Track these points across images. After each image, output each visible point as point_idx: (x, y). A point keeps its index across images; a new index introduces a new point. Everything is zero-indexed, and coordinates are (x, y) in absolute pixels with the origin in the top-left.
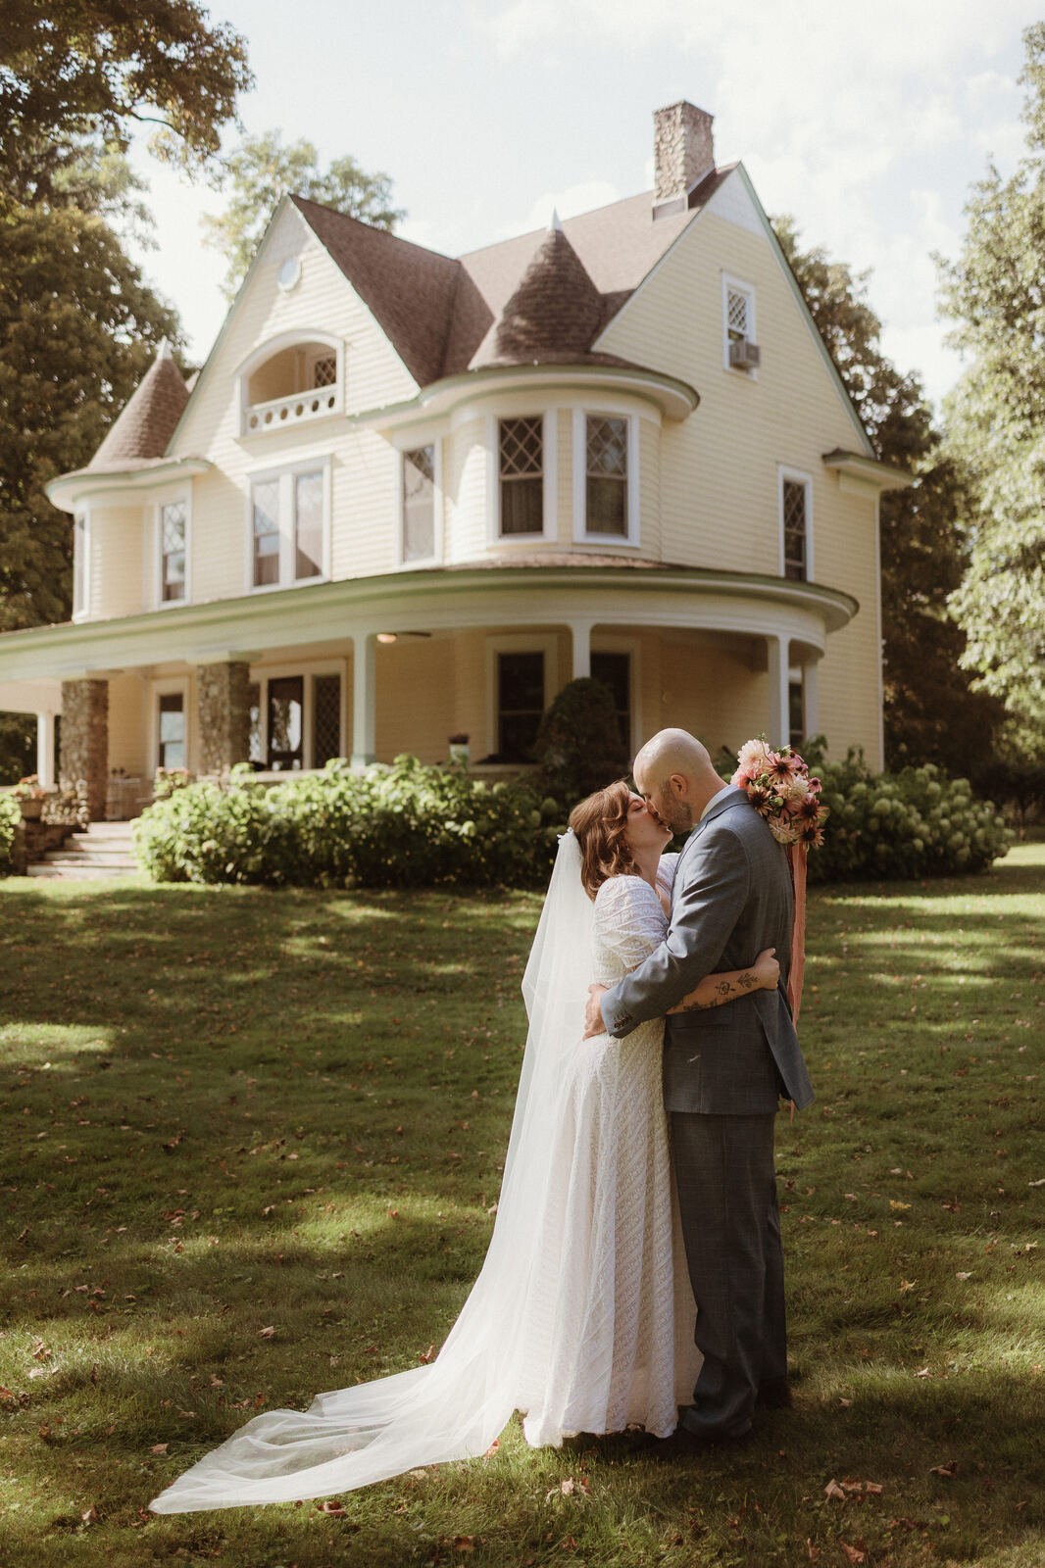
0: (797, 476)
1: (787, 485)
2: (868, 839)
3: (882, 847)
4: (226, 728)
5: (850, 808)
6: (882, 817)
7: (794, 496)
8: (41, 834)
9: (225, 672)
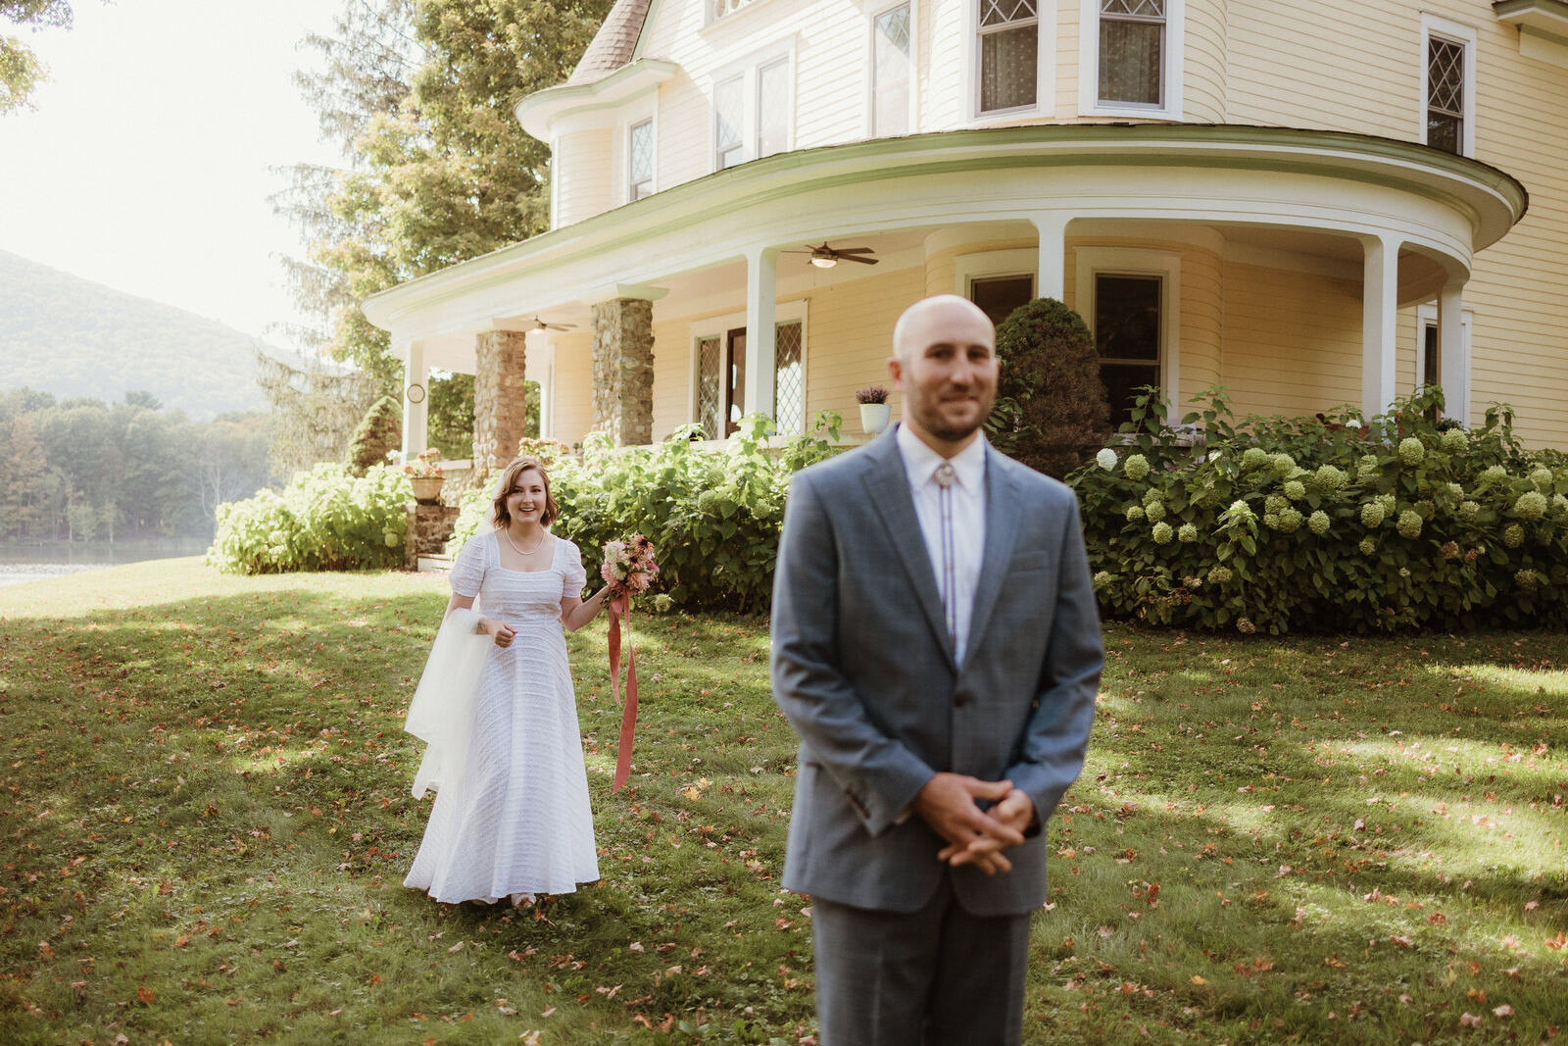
0: (1450, 32)
1: (1435, 44)
2: (1502, 559)
3: (1527, 575)
4: (618, 386)
5: (1472, 507)
6: (1529, 523)
7: (1446, 59)
8: (435, 519)
9: (618, 311)
